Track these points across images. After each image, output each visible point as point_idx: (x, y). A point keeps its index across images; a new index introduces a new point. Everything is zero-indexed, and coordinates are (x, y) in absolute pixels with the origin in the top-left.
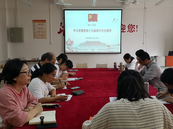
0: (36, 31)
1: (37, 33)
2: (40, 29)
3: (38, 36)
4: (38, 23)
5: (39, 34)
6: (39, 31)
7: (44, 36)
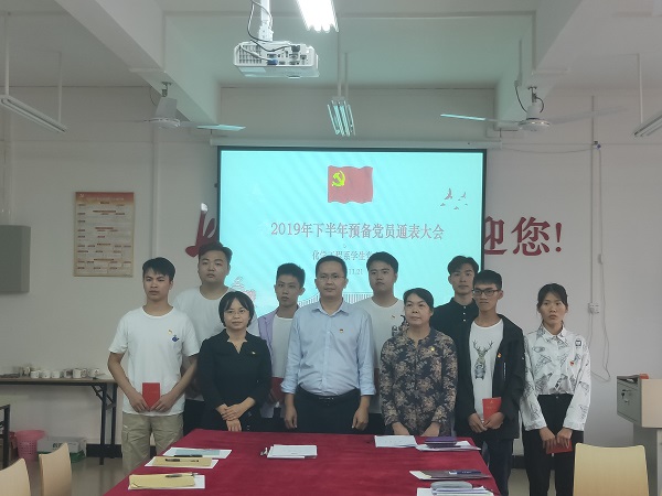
0: (87, 244)
1: (91, 251)
2: (106, 232)
3: (96, 264)
4: (98, 206)
5: (99, 256)
6: (102, 241)
7: (122, 268)
